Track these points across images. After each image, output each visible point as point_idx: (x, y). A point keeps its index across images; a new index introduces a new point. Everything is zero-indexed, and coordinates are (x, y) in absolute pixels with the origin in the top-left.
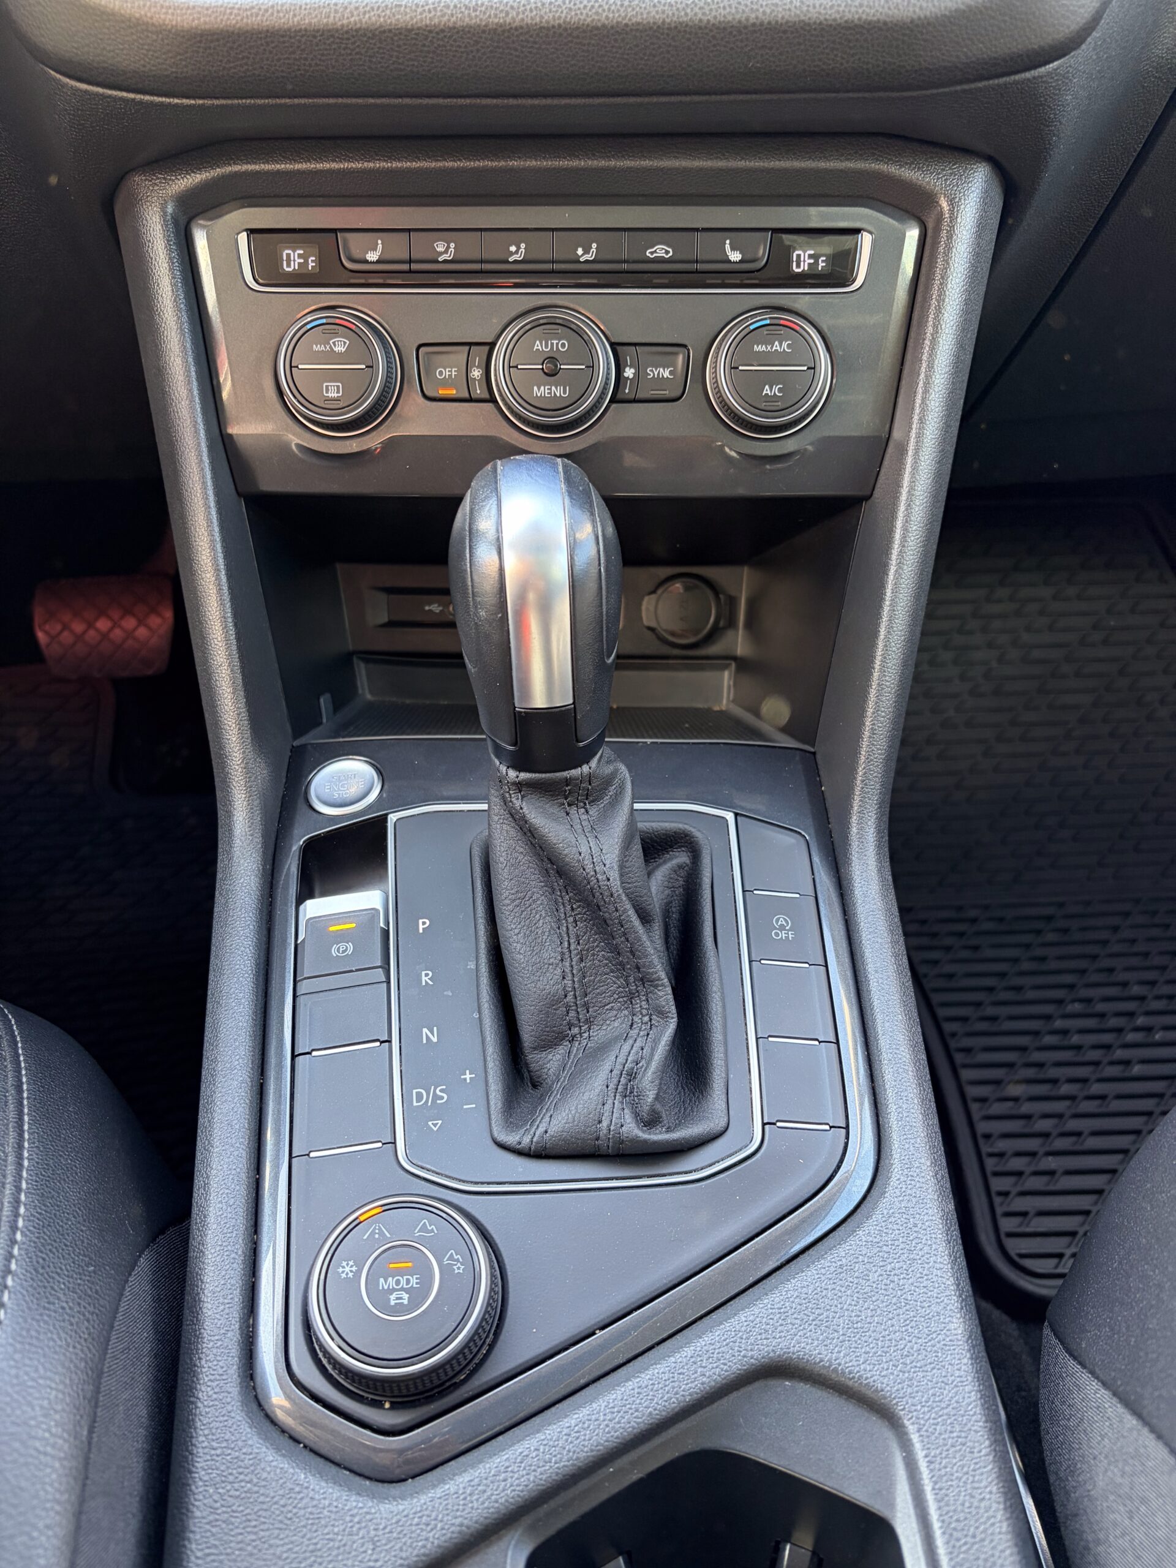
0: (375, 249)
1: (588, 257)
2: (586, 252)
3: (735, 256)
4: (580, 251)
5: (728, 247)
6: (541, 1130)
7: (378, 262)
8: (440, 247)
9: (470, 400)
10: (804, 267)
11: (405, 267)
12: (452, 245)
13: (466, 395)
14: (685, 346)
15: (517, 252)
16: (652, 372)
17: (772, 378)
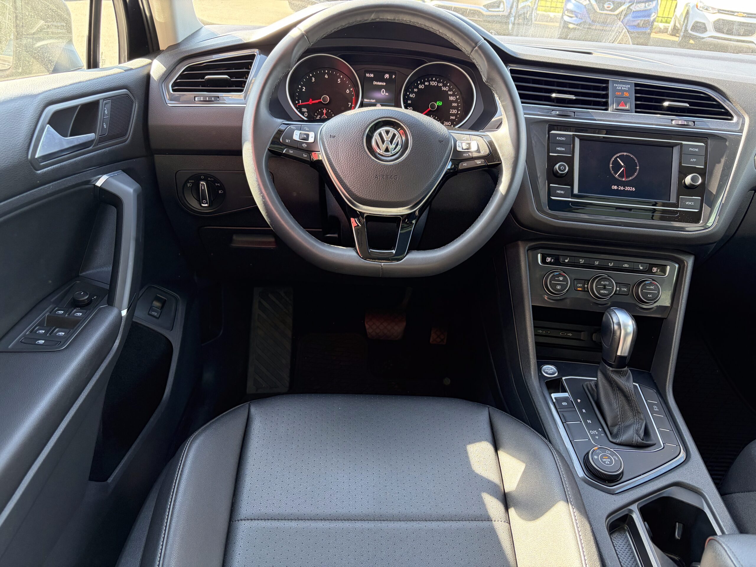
0: (567, 259)
1: (611, 265)
2: (611, 264)
3: (641, 268)
4: (609, 264)
5: (640, 266)
6: (621, 439)
7: (568, 262)
8: (581, 260)
9: (584, 291)
10: (655, 271)
11: (573, 264)
12: (583, 260)
13: (583, 290)
14: (630, 284)
15: (597, 263)
16: (623, 289)
17: (650, 293)
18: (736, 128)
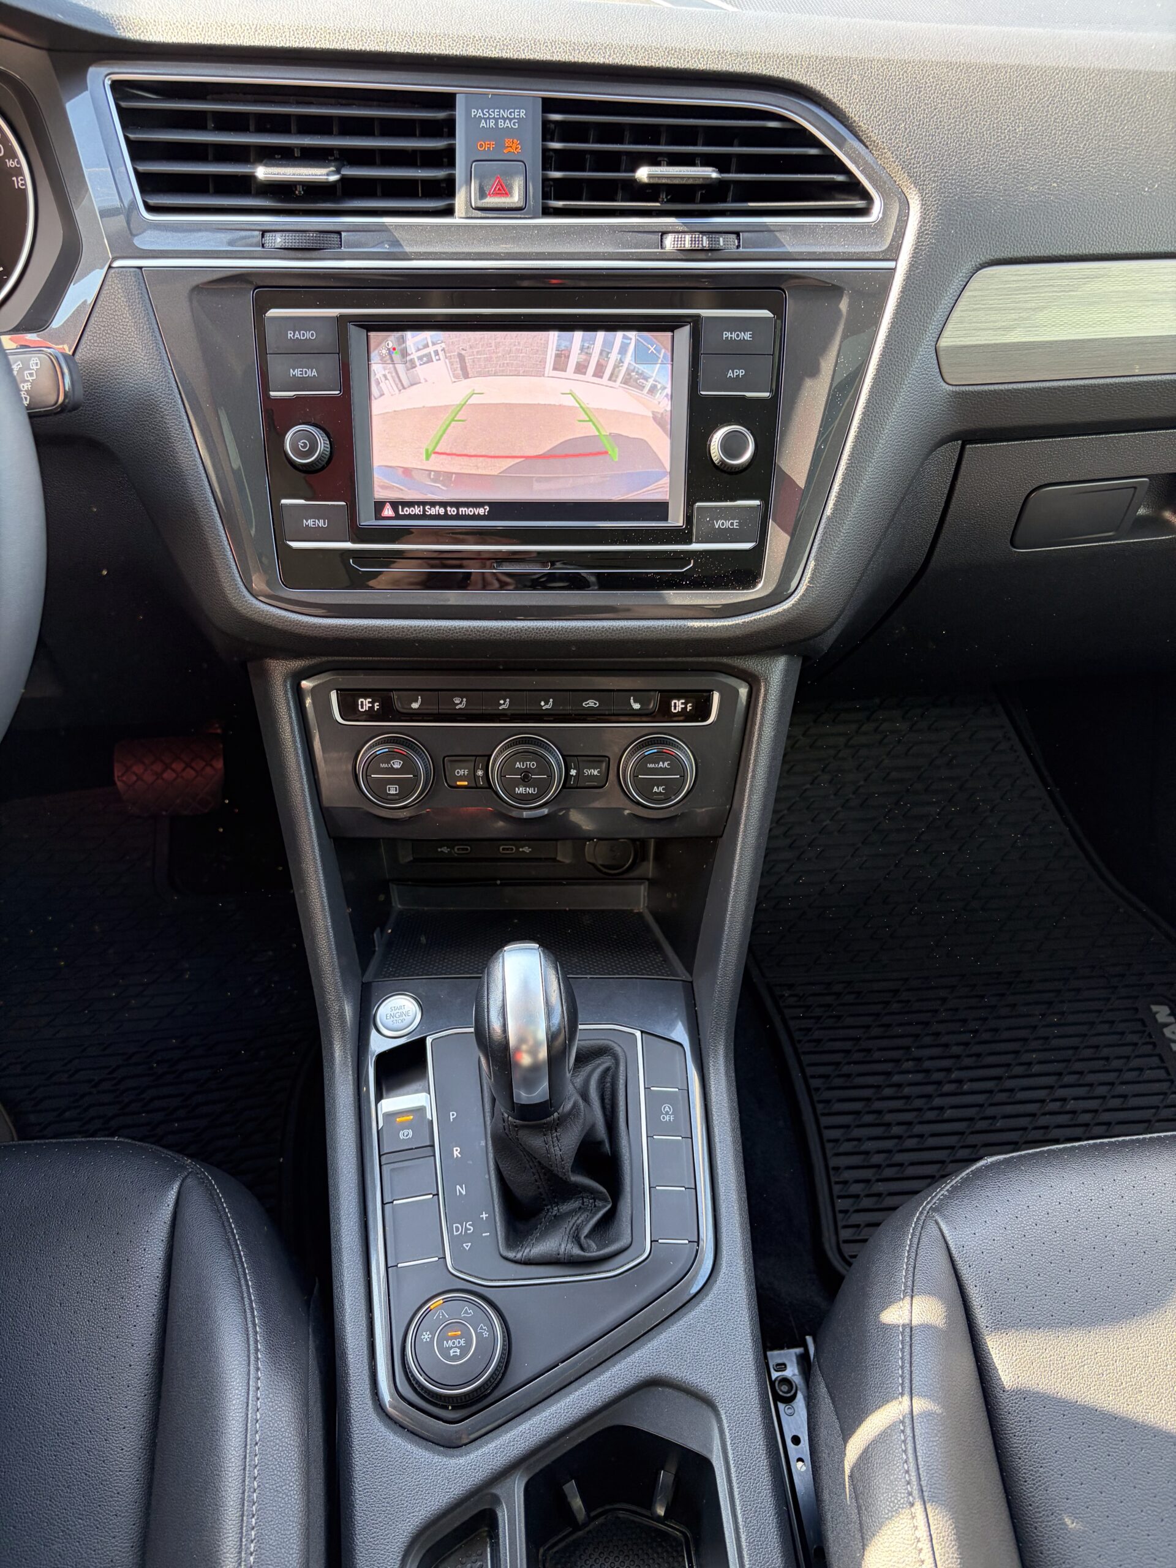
18: (877, 244)
